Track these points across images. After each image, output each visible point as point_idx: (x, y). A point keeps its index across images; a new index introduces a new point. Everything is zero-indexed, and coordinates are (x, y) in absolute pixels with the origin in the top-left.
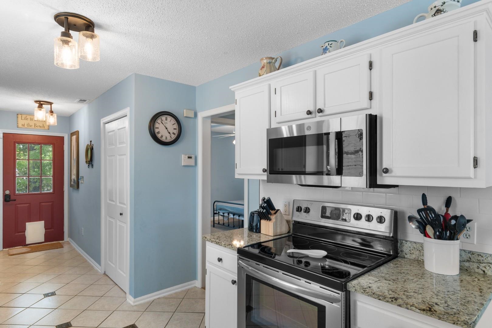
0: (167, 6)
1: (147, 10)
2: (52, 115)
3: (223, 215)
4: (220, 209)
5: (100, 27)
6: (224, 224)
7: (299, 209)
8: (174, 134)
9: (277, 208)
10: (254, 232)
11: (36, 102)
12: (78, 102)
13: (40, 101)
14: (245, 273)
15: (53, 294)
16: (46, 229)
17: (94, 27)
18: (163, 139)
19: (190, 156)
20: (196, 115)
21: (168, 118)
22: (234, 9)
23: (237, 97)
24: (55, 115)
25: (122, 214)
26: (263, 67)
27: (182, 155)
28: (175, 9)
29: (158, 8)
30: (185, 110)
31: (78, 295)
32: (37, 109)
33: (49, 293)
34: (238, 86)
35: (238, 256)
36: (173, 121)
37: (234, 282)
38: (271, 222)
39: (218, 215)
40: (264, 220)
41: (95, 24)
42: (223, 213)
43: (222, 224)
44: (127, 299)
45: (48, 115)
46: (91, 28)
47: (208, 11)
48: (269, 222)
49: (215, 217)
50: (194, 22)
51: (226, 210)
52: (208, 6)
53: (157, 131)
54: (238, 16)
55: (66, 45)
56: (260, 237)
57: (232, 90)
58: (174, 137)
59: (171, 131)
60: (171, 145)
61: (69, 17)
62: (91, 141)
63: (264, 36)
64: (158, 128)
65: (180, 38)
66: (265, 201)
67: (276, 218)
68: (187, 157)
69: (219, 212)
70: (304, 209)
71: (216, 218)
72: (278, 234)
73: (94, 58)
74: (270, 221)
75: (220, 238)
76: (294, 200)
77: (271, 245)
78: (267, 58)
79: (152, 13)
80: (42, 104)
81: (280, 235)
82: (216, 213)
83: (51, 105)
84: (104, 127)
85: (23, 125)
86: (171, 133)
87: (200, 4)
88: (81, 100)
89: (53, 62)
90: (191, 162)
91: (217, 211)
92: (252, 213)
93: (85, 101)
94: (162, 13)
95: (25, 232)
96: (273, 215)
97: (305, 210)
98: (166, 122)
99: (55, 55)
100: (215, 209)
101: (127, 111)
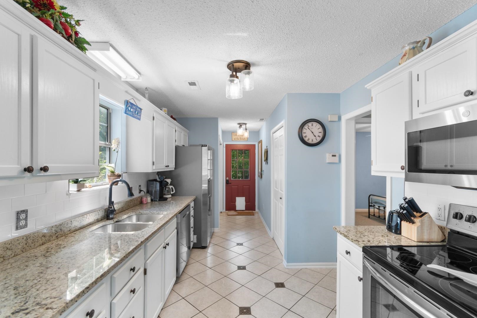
0: (293, 29)
1: (279, 39)
2: (246, 131)
3: (378, 208)
4: (376, 203)
5: (254, 65)
6: (379, 217)
7: (458, 216)
8: (319, 136)
9: (423, 210)
10: (393, 233)
11: (238, 124)
12: (260, 121)
13: (240, 124)
14: (371, 275)
15: (241, 244)
16: (246, 202)
17: (250, 67)
18: (310, 142)
19: (334, 154)
20: (340, 118)
21: (313, 124)
22: (358, 5)
23: (373, 95)
24: (248, 131)
25: (281, 198)
26: (405, 55)
27: (327, 154)
28: (301, 30)
29: (287, 34)
30: (329, 116)
31: (255, 249)
32: (238, 128)
33: (240, 243)
34: (373, 83)
35: (363, 255)
36: (319, 126)
37: (360, 279)
38: (415, 226)
39: (373, 207)
40: (405, 222)
41: (250, 64)
42: (379, 207)
43: (378, 217)
44: (283, 262)
45: (244, 131)
46: (248, 67)
47: (331, 18)
48: (411, 225)
49: (370, 209)
50: (320, 35)
51: (382, 204)
52: (329, 13)
53: (304, 135)
54: (364, 11)
55: (232, 83)
56: (400, 240)
57: (368, 88)
58: (319, 139)
59: (317, 134)
60: (317, 146)
61: (234, 64)
62: (267, 147)
63: (403, 20)
64: (305, 133)
65: (312, 54)
66: (407, 201)
67: (422, 222)
68: (331, 156)
69: (374, 205)
70: (466, 217)
71: (372, 210)
72: (425, 240)
73: (250, 88)
74: (414, 224)
75: (350, 231)
76: (450, 205)
77: (414, 250)
78: (409, 44)
79: (284, 40)
80: (241, 125)
81: (428, 242)
82: (371, 206)
83: (246, 125)
84: (273, 135)
85: (235, 139)
86: (317, 136)
87: (321, 15)
88: (261, 119)
89: (226, 96)
90: (336, 160)
91: (372, 204)
92: (390, 212)
93: (263, 119)
94: (291, 37)
95: (235, 202)
96: (417, 218)
97: (467, 219)
98: (312, 127)
99: (227, 91)
100: (370, 202)
101: (282, 123)
